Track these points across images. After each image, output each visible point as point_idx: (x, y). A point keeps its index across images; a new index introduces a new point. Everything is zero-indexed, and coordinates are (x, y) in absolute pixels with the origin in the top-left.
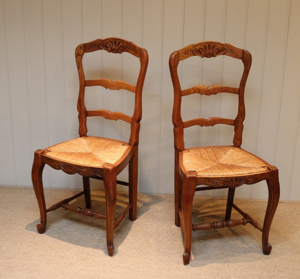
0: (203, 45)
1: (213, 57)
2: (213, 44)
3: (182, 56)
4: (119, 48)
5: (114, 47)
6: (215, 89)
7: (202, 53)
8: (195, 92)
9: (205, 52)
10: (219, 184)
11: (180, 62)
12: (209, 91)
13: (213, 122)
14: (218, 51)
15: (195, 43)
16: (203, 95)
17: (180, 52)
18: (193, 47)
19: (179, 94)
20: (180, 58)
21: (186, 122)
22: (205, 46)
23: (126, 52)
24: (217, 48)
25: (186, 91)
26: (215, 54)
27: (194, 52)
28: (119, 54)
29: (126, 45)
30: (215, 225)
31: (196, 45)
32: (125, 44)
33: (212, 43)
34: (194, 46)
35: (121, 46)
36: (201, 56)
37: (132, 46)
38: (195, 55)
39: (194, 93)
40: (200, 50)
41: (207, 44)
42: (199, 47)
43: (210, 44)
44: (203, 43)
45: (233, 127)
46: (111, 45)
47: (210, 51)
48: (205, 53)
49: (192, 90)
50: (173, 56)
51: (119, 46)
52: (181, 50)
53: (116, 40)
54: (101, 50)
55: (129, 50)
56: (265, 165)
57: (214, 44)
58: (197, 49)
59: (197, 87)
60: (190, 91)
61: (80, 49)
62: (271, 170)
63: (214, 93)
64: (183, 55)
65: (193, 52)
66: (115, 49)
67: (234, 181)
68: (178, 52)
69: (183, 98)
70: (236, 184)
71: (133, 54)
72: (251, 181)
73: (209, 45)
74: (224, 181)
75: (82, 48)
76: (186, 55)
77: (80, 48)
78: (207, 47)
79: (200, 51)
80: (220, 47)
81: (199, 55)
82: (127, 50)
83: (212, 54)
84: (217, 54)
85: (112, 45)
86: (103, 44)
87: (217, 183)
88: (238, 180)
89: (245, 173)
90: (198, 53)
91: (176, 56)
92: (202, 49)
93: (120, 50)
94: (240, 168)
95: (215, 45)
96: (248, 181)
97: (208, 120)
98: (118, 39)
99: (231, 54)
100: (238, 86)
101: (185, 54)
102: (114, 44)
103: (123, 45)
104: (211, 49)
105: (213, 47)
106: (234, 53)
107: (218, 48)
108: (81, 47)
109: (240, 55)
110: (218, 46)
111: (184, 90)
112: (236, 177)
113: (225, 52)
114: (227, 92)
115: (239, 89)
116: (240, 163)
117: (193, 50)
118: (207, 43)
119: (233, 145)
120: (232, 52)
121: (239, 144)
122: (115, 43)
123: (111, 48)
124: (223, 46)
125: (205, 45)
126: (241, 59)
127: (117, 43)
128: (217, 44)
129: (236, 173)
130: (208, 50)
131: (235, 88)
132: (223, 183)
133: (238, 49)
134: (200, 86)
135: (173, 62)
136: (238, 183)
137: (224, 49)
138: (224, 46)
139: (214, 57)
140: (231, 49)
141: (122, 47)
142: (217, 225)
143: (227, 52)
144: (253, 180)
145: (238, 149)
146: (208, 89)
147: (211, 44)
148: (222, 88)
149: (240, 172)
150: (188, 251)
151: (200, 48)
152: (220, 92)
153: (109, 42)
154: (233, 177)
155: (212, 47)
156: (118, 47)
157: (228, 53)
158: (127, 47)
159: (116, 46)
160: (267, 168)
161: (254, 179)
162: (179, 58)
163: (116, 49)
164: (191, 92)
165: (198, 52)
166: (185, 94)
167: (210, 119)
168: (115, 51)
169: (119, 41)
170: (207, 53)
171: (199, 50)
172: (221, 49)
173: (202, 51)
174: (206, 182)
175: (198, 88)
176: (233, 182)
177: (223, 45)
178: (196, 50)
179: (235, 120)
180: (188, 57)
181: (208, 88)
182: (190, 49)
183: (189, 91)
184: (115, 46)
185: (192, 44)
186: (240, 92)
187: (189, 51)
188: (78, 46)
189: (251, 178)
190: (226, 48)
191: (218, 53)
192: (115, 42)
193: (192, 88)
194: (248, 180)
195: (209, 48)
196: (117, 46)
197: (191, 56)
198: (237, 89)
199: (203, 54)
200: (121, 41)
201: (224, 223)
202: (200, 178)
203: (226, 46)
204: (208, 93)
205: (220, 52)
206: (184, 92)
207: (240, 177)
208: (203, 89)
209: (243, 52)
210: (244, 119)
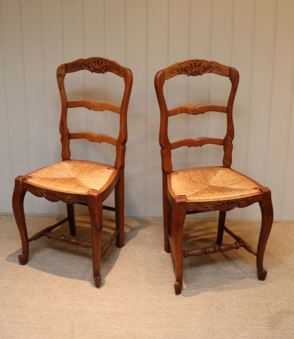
0: (189, 64)
1: (199, 75)
3: (168, 76)
4: (102, 68)
5: (97, 67)
6: (202, 108)
8: (182, 112)
9: (191, 70)
10: (210, 208)
11: (166, 81)
12: (196, 110)
13: (201, 142)
14: (204, 69)
15: (181, 61)
16: (191, 115)
17: (165, 71)
18: (178, 66)
19: (165, 114)
20: (166, 77)
21: (173, 144)
22: (191, 65)
23: (110, 71)
24: (203, 66)
25: (173, 112)
26: (201, 72)
27: (180, 71)
28: (102, 74)
29: (109, 65)
30: (207, 251)
31: (182, 64)
32: (108, 64)
33: (198, 61)
34: (180, 64)
35: (104, 65)
36: (188, 75)
37: (116, 66)
38: (181, 74)
40: (186, 69)
41: (193, 62)
42: (185, 65)
43: (196, 62)
44: (189, 61)
45: (223, 147)
46: (94, 66)
47: (196, 70)
48: (191, 72)
49: (179, 110)
50: (159, 75)
51: (102, 66)
52: (167, 69)
53: (99, 60)
54: (84, 70)
55: (113, 70)
56: (257, 187)
57: (200, 62)
58: (183, 67)
59: (184, 106)
60: (177, 111)
61: (62, 70)
62: (264, 191)
63: (201, 112)
64: (168, 74)
65: (178, 71)
66: (98, 69)
67: (226, 204)
68: (163, 71)
69: (170, 119)
70: (228, 208)
71: (117, 74)
72: (243, 204)
73: (195, 63)
74: (215, 205)
75: (64, 68)
76: (172, 74)
77: (61, 69)
78: (193, 65)
79: (186, 70)
80: (206, 64)
81: (185, 74)
82: (110, 70)
83: (198, 72)
84: (203, 72)
85: (95, 65)
86: (85, 64)
87: (209, 208)
88: (230, 203)
89: (236, 195)
90: (184, 72)
91: (161, 75)
92: (187, 67)
93: (103, 70)
94: (231, 190)
95: (201, 63)
97: (196, 140)
98: (101, 59)
99: (218, 72)
100: (225, 105)
101: (171, 73)
102: (96, 64)
103: (106, 65)
104: (197, 67)
105: (199, 65)
106: (221, 71)
107: (204, 66)
108: (62, 67)
109: (227, 72)
110: (204, 64)
111: (171, 111)
112: (227, 200)
113: (212, 70)
114: (215, 111)
115: (227, 108)
116: (232, 185)
118: (192, 61)
119: (222, 165)
120: (219, 70)
121: (228, 164)
122: (97, 63)
123: (94, 68)
124: (209, 64)
125: (191, 63)
126: (228, 76)
127: (100, 63)
128: (203, 62)
129: (228, 196)
130: (194, 68)
131: (223, 107)
132: (214, 207)
133: (225, 66)
134: (187, 106)
135: (158, 82)
136: (230, 207)
137: (211, 66)
138: (211, 63)
139: (201, 75)
140: (218, 67)
141: (105, 67)
142: (209, 251)
143: (214, 70)
144: (245, 203)
145: (227, 169)
147: (197, 62)
148: (210, 107)
149: (232, 194)
150: (179, 279)
151: (186, 67)
152: (207, 111)
153: (91, 62)
154: (224, 201)
155: (198, 65)
156: (101, 67)
158: (110, 67)
160: (259, 189)
161: (246, 202)
162: (164, 77)
163: (99, 69)
164: (178, 112)
165: (184, 70)
166: (172, 115)
167: (198, 139)
169: (102, 61)
170: (193, 71)
171: (185, 69)
172: (207, 67)
173: (188, 70)
174: (196, 207)
175: (185, 108)
176: (225, 206)
177: (209, 63)
179: (224, 140)
180: (174, 76)
181: (195, 107)
182: (176, 67)
183: (176, 111)
184: (98, 66)
185: (178, 63)
186: (228, 110)
187: (174, 69)
188: (59, 67)
190: (213, 66)
191: (204, 71)
192: (98, 62)
193: (179, 108)
194: (240, 203)
195: (195, 66)
196: (100, 66)
197: (176, 74)
198: (225, 107)
199: (189, 72)
200: (104, 60)
201: (217, 248)
202: (190, 203)
203: (212, 63)
204: (195, 112)
205: (206, 70)
206: (171, 112)
207: (232, 201)
208: (191, 108)
209: (230, 69)
210: (233, 138)
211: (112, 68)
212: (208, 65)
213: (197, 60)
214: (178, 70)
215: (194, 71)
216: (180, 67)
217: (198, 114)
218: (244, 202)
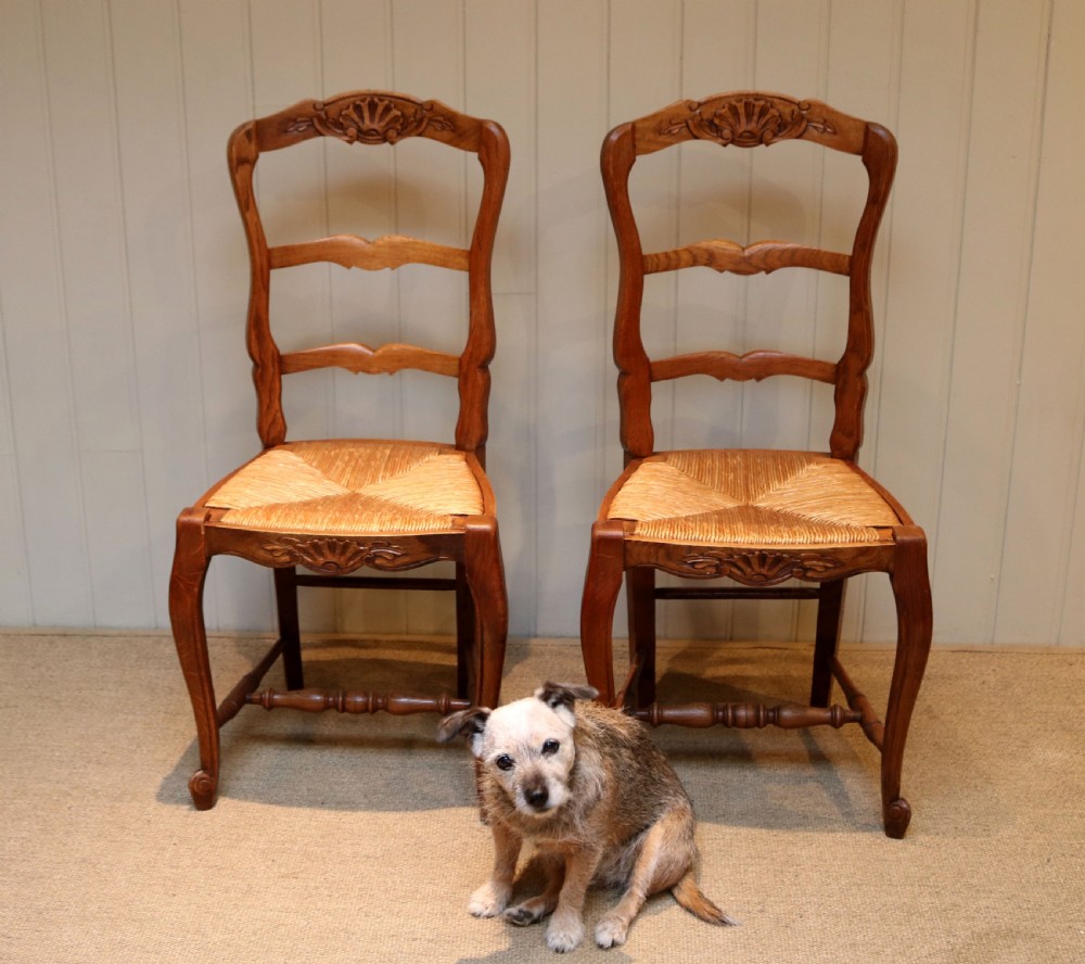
0: (727, 105)
1: (763, 146)
2: (762, 103)
3: (649, 141)
4: (389, 127)
5: (367, 124)
6: (768, 254)
7: (721, 131)
8: (694, 262)
9: (732, 127)
10: (702, 568)
11: (640, 159)
12: (747, 260)
13: (760, 368)
14: (779, 125)
15: (699, 96)
16: (726, 272)
17: (639, 126)
18: (688, 112)
19: (635, 266)
20: (640, 145)
21: (660, 363)
22: (734, 110)
23: (419, 135)
24: (777, 114)
25: (662, 259)
26: (768, 135)
27: (692, 128)
28: (387, 145)
29: (416, 112)
30: (726, 715)
31: (700, 105)
32: (410, 111)
33: (758, 97)
34: (695, 106)
35: (396, 116)
36: (720, 140)
37: (442, 115)
38: (696, 138)
39: (692, 265)
40: (716, 121)
41: (741, 101)
42: (713, 111)
43: (751, 100)
44: (728, 97)
45: (831, 388)
46: (357, 119)
47: (752, 126)
48: (733, 133)
49: (685, 257)
50: (614, 137)
51: (387, 119)
52: (644, 120)
53: (376, 100)
54: (321, 138)
55: (430, 129)
57: (767, 101)
58: (705, 117)
59: (703, 245)
60: (679, 259)
61: (247, 141)
62: (898, 538)
63: (763, 266)
64: (650, 136)
65: (688, 126)
66: (374, 130)
67: (755, 562)
68: (633, 124)
69: (650, 281)
70: (764, 575)
71: (450, 142)
72: (819, 569)
73: (747, 105)
74: (720, 560)
75: (254, 135)
76: (661, 138)
77: (245, 138)
78: (742, 111)
79: (716, 125)
80: (787, 111)
81: (713, 139)
82: (420, 130)
83: (759, 134)
84: (775, 135)
85: (362, 118)
86: (324, 117)
87: (698, 566)
88: (769, 561)
89: (800, 539)
90: (707, 129)
91: (621, 138)
92: (721, 117)
93: (392, 133)
95: (769, 105)
96: (806, 570)
97: (745, 360)
98: (382, 97)
99: (826, 136)
100: (847, 249)
101: (660, 134)
102: (366, 115)
103: (403, 115)
104: (755, 118)
105: (764, 111)
106: (835, 133)
107: (780, 116)
108: (248, 134)
109: (857, 137)
110: (781, 108)
111: (657, 255)
112: (761, 551)
113: (806, 130)
114: (810, 266)
115: (852, 259)
117: (690, 122)
118: (740, 97)
120: (828, 130)
122: (369, 109)
123: (359, 130)
124: (796, 108)
125: (734, 103)
126: (858, 153)
127: (380, 109)
128: (776, 100)
129: (768, 539)
130: (743, 120)
131: (839, 255)
132: (717, 566)
133: (847, 118)
134: (716, 244)
135: (611, 159)
136: (771, 573)
137: (802, 117)
138: (802, 107)
139: (767, 145)
140: (825, 121)
141: (401, 120)
142: (735, 716)
143: (811, 129)
144: (826, 568)
146: (742, 255)
147: (756, 100)
148: (795, 251)
149: (786, 535)
151: (715, 115)
152: (785, 266)
153: (348, 107)
154: (751, 551)
155: (757, 110)
156: (383, 124)
157: (815, 133)
158: (421, 121)
159: (377, 119)
160: (890, 532)
161: (829, 565)
162: (635, 146)
163: (379, 129)
164: (682, 263)
165: (710, 128)
166: (660, 269)
167: (761, 354)
168: (372, 135)
169: (386, 102)
170: (740, 131)
171: (711, 122)
172: (789, 119)
173: (724, 124)
174: (657, 558)
175: (707, 250)
176: (753, 569)
177: (799, 104)
178: (702, 120)
179: (838, 367)
180: (671, 143)
181: (743, 249)
182: (678, 115)
183: (673, 256)
184: (372, 120)
185: (687, 101)
186: (856, 267)
187: (673, 122)
188: (238, 131)
189: (819, 559)
190: (809, 117)
191: (780, 131)
192: (373, 106)
193: (687, 250)
194: (807, 563)
195: (749, 116)
196: (381, 119)
197: (680, 138)
198: (845, 256)
199: (727, 133)
200: (393, 100)
202: (636, 542)
203: (807, 106)
204: (743, 267)
205: (785, 128)
206: (655, 259)
207: (778, 554)
208: (727, 252)
209: (867, 129)
210: (866, 362)
211: (428, 124)
212: (793, 112)
213: (757, 95)
214: (686, 122)
215: (745, 131)
216: (693, 113)
217: (752, 273)
218: (821, 563)
